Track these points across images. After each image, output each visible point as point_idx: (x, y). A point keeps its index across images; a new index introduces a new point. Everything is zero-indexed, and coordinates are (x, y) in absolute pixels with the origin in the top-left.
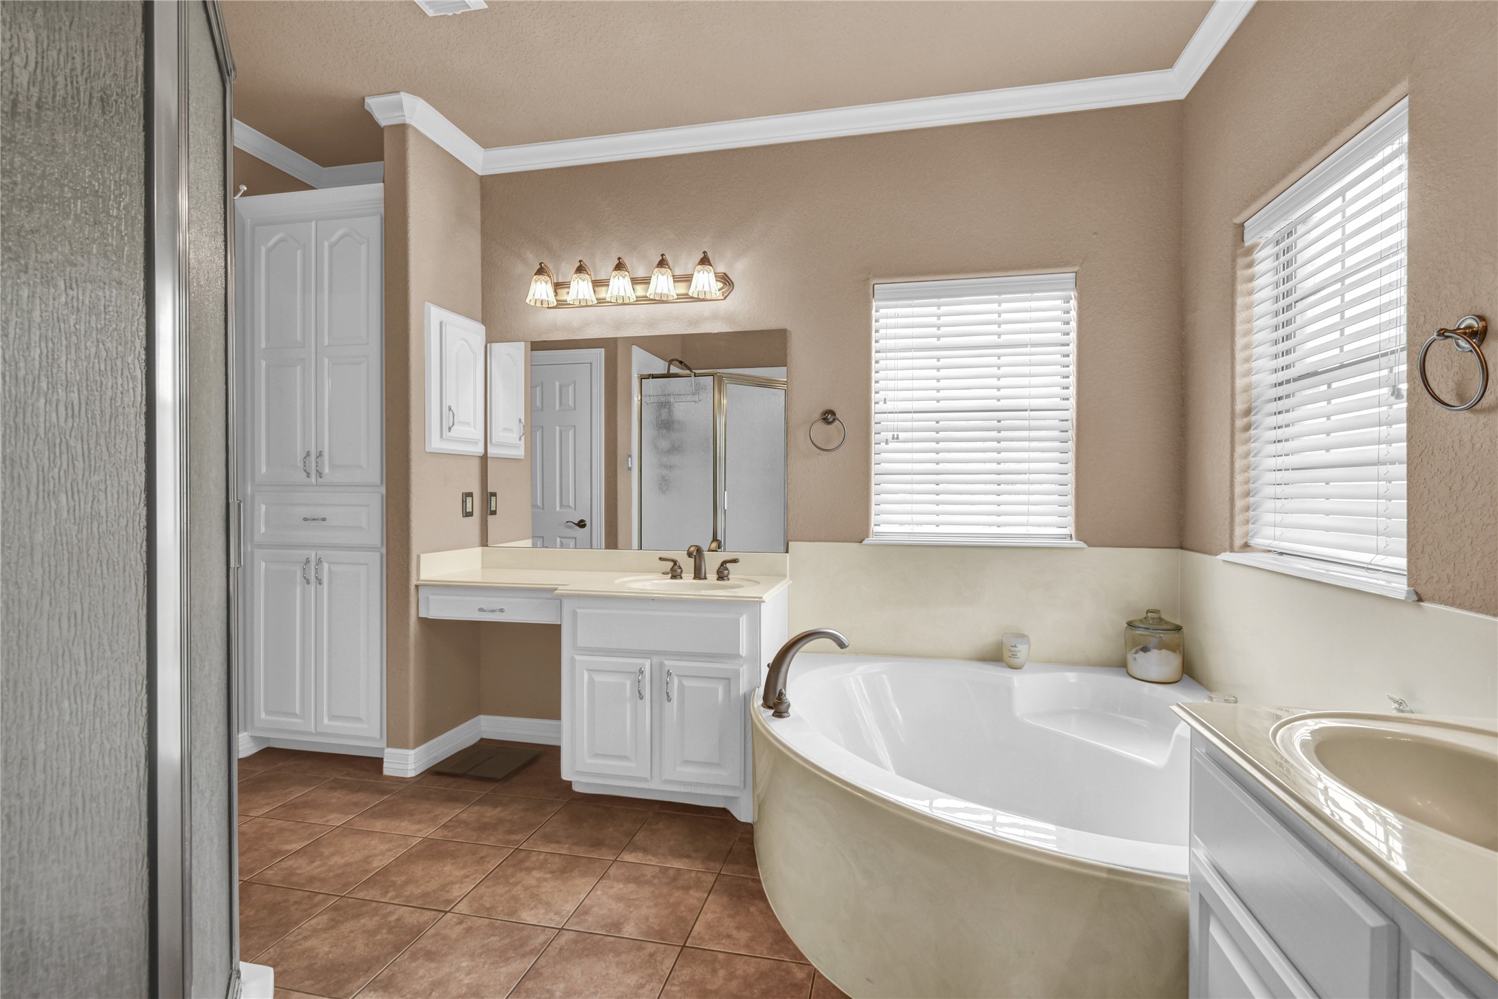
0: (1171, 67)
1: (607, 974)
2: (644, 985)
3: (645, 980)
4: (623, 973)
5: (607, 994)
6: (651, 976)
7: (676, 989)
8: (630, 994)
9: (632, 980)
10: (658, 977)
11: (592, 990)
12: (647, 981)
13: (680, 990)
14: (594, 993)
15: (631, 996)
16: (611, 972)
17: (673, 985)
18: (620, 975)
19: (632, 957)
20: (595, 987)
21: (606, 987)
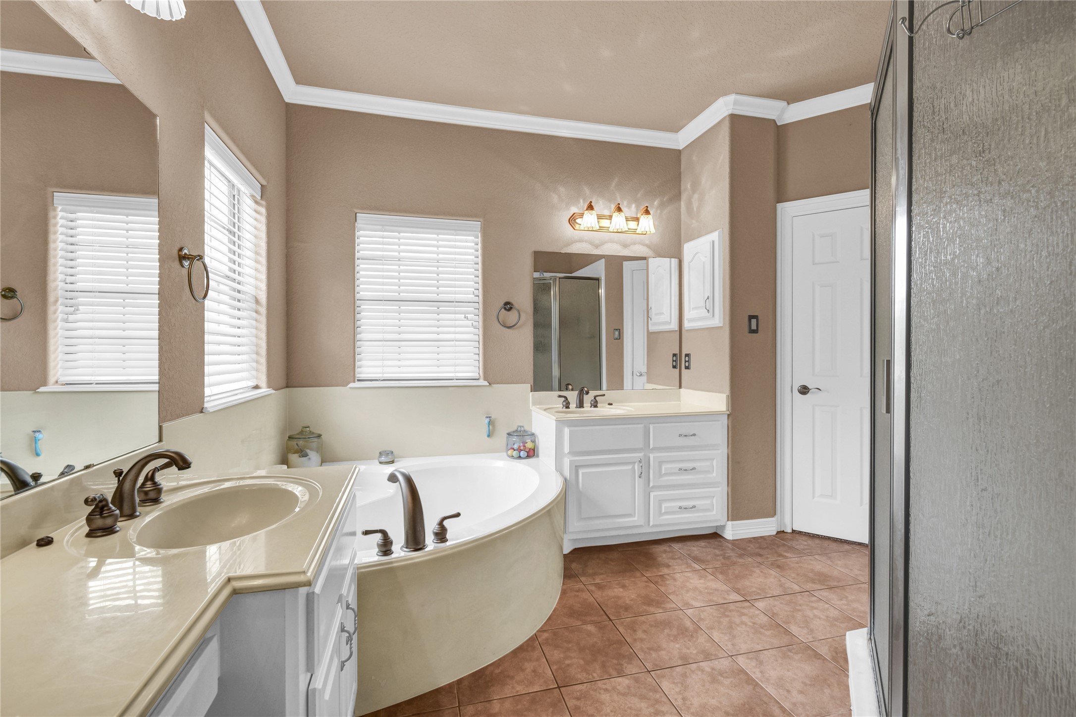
0: (296, 84)
1: (612, 711)
2: (604, 689)
3: (600, 691)
4: (604, 704)
5: (626, 702)
6: (596, 690)
7: (595, 675)
8: (616, 691)
9: (605, 697)
10: (593, 686)
11: (629, 711)
12: (600, 689)
13: (594, 672)
14: (631, 709)
15: (616, 690)
16: (608, 711)
17: (594, 677)
18: (607, 705)
19: (588, 708)
20: (626, 711)
21: (621, 705)
